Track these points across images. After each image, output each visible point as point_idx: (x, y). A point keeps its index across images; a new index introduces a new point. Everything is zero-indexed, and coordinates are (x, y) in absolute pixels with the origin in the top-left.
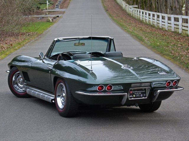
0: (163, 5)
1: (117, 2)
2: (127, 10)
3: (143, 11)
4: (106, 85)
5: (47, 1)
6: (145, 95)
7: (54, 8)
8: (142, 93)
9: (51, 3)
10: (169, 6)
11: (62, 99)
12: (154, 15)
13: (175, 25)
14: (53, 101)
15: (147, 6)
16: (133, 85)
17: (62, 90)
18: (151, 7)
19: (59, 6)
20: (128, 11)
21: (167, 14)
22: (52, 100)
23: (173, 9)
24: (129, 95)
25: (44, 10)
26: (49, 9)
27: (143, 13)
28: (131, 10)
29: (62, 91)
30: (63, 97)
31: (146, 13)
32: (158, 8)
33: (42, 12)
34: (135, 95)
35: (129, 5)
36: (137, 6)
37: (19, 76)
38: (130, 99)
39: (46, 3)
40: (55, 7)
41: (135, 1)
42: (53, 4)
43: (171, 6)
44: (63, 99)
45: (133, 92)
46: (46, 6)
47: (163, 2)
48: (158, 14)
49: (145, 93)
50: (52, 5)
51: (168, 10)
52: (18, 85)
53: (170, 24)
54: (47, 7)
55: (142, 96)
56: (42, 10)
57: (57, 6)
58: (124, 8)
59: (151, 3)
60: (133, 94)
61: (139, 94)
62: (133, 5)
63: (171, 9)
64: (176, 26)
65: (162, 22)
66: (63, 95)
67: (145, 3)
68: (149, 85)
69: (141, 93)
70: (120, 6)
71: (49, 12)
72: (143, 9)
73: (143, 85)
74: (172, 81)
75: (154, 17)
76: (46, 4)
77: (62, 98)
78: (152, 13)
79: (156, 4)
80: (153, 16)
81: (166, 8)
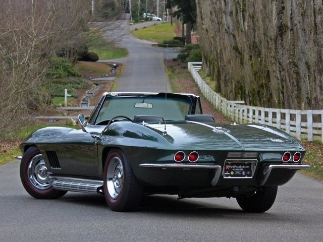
0: (294, 96)
1: (204, 96)
2: (222, 110)
3: (254, 108)
4: (188, 152)
5: (66, 90)
6: (248, 173)
7: (78, 104)
8: (245, 169)
9: (74, 94)
10: (305, 98)
11: (115, 183)
12: (274, 115)
13: (313, 128)
14: (101, 191)
15: (262, 102)
16: (229, 155)
17: (116, 168)
18: (271, 102)
19: (89, 101)
20: (225, 111)
21: (300, 111)
22: (99, 188)
23: (313, 103)
24: (223, 171)
25: (59, 107)
26: (68, 105)
27: (254, 113)
28: (232, 109)
29: (116, 170)
30: (117, 178)
31: (260, 112)
32: (284, 104)
33: (55, 110)
34: (233, 171)
35: (228, 99)
36: (243, 102)
37: (39, 162)
38: (225, 178)
39: (62, 95)
40: (81, 102)
41: (239, 93)
42: (76, 98)
43: (307, 98)
44: (117, 184)
45: (230, 166)
46: (64, 100)
47: (292, 90)
48: (283, 111)
49: (249, 169)
50: (76, 100)
51: (303, 104)
52: (36, 178)
53: (306, 128)
54: (66, 102)
55: (244, 174)
56: (55, 107)
57: (83, 100)
58: (217, 106)
59: (271, 95)
60: (230, 170)
61: (239, 171)
62: (235, 99)
63: (309, 104)
64: (316, 132)
65: (291, 126)
66: (117, 176)
67: (258, 96)
68: (255, 156)
69: (242, 169)
70: (210, 102)
71: (69, 110)
72: (255, 105)
73: (246, 155)
74: (293, 152)
75: (276, 118)
76: (64, 96)
77: (117, 181)
78: (270, 111)
79: (279, 96)
80: (273, 117)
81: (299, 103)
